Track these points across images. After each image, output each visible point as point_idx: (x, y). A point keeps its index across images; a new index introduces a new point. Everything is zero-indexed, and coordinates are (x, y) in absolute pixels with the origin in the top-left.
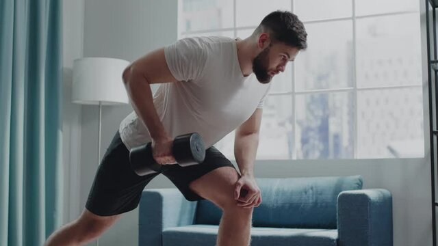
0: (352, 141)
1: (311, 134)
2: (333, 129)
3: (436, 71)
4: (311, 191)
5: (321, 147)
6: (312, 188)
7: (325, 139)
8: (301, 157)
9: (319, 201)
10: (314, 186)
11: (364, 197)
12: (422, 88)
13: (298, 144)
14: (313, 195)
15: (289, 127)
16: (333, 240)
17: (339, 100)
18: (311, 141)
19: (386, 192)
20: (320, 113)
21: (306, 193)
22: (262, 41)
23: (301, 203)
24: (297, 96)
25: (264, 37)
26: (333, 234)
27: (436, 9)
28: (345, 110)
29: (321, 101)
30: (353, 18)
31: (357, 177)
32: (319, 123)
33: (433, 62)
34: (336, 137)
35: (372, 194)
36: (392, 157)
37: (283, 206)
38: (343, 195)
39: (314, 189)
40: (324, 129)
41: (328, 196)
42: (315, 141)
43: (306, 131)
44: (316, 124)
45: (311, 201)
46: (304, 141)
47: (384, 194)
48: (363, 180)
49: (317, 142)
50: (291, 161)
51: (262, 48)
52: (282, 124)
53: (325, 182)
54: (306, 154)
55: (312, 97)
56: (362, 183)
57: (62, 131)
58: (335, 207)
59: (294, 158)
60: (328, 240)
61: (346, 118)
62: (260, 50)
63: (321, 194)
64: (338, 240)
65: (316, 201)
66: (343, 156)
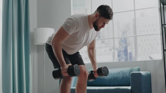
0: (136, 55)
1: (121, 53)
2: (129, 51)
3: (165, 28)
4: (121, 73)
5: (125, 58)
6: (121, 72)
7: (126, 55)
8: (118, 61)
9: (124, 76)
10: (122, 71)
11: (140, 74)
12: (160, 35)
13: (116, 57)
14: (122, 74)
15: (113, 50)
16: (129, 90)
17: (131, 40)
18: (121, 56)
19: (148, 72)
20: (124, 45)
21: (119, 74)
22: (96, 16)
23: (118, 77)
24: (115, 39)
25: (97, 15)
26: (129, 88)
27: (164, 6)
28: (133, 44)
29: (124, 41)
30: (135, 10)
31: (138, 67)
32: (124, 49)
33: (163, 25)
34: (130, 53)
35: (143, 73)
36: (150, 60)
37: (111, 79)
38: (132, 73)
39: (122, 72)
40: (126, 51)
41: (127, 75)
42: (123, 55)
43: (119, 52)
44: (123, 49)
45: (121, 76)
46: (119, 56)
47: (147, 73)
48: (140, 68)
49: (123, 56)
50: (114, 63)
51: (96, 19)
52: (110, 50)
53: (126, 70)
54: (120, 60)
55: (121, 40)
56: (140, 69)
57: (31, 54)
58: (129, 78)
59: (115, 61)
60: (128, 90)
61: (134, 47)
62: (96, 20)
63: (125, 74)
64: (131, 90)
65: (123, 76)
66: (133, 60)
